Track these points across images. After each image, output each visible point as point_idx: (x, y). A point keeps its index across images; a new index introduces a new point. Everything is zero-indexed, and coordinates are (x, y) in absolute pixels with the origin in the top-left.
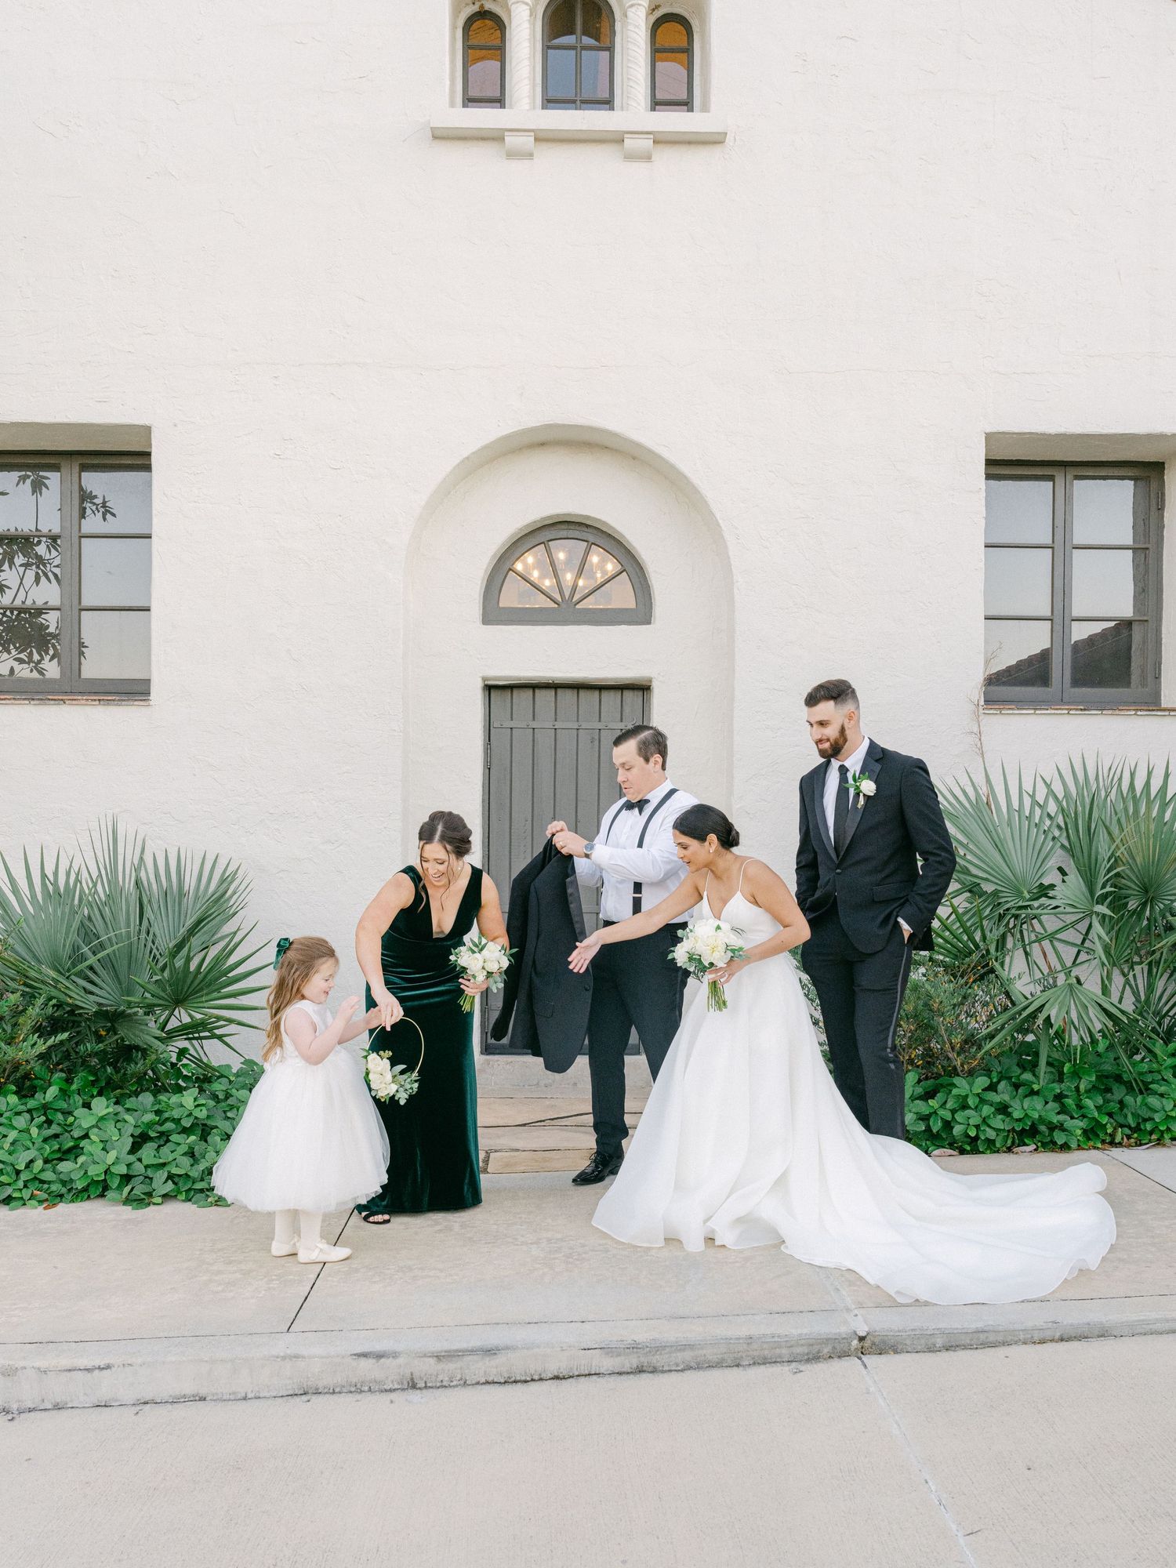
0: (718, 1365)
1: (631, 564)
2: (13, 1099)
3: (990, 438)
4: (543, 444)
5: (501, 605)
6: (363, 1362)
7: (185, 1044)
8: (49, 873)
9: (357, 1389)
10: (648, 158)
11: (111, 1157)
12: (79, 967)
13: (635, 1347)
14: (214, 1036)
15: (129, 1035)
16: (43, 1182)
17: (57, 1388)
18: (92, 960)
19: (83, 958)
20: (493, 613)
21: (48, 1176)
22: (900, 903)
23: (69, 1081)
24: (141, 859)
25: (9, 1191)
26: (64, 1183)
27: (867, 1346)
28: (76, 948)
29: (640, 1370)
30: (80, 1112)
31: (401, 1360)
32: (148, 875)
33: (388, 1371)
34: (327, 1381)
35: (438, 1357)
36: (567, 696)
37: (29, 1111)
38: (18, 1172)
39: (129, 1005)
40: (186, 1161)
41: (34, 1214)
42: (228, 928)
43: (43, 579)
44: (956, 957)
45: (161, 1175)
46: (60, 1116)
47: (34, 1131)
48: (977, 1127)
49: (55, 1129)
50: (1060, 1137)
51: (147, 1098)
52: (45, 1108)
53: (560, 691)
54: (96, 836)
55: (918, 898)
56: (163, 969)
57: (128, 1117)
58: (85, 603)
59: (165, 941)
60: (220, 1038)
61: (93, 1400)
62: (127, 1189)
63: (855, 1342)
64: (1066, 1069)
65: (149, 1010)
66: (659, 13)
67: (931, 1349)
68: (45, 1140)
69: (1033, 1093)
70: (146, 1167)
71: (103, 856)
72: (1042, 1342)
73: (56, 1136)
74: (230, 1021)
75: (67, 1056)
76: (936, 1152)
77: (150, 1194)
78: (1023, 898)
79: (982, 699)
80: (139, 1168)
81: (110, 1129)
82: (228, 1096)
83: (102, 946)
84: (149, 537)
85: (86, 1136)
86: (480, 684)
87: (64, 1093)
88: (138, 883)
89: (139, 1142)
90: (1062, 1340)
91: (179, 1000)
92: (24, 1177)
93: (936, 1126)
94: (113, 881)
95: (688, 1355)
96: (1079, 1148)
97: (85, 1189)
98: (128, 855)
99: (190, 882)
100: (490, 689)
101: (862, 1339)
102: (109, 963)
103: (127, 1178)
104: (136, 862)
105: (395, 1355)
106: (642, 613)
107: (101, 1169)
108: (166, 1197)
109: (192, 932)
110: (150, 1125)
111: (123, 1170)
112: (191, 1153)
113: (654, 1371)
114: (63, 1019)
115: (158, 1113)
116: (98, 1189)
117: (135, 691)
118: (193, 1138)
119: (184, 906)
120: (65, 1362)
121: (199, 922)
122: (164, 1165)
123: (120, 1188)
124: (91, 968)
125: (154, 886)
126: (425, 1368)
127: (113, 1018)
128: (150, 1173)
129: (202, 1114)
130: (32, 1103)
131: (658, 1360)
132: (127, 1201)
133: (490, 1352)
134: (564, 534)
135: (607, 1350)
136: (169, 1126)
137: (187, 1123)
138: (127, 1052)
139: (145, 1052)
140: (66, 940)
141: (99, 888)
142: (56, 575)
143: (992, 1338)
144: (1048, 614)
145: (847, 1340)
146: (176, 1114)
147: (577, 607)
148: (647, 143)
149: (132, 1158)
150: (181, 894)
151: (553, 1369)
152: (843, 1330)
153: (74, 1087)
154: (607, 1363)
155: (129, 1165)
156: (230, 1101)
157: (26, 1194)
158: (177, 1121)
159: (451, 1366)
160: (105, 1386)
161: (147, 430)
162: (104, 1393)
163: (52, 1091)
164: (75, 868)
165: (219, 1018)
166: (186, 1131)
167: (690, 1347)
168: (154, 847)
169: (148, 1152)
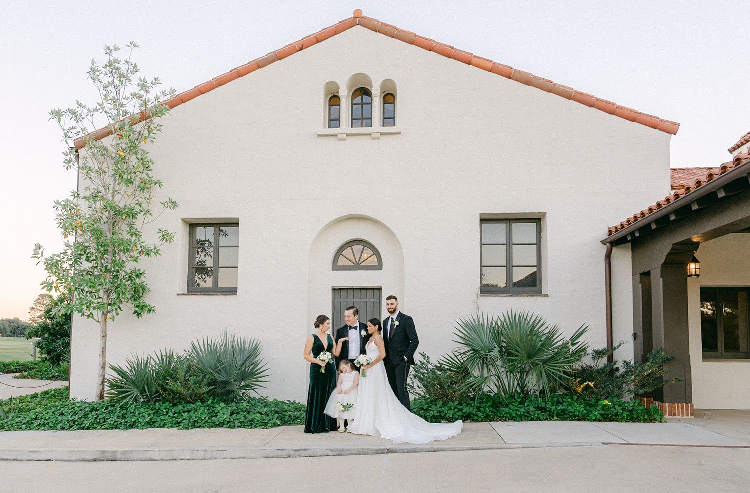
0: (356, 454)
1: (376, 252)
2: (200, 403)
3: (481, 215)
4: (350, 219)
5: (338, 264)
6: (279, 451)
7: (245, 391)
8: (210, 343)
9: (278, 457)
10: (379, 139)
11: (225, 416)
12: (217, 369)
13: (337, 450)
14: (252, 389)
15: (229, 387)
16: (208, 422)
17: (215, 454)
18: (220, 368)
19: (218, 367)
20: (336, 267)
21: (210, 421)
22: (404, 352)
23: (214, 399)
24: (234, 339)
25: (200, 424)
26: (213, 423)
27: (389, 451)
28: (216, 364)
29: (339, 455)
30: (217, 406)
31: (287, 451)
32: (236, 344)
33: (284, 453)
34: (271, 455)
35: (295, 450)
36: (357, 292)
37: (205, 406)
38: (202, 420)
39: (230, 379)
40: (244, 418)
41: (207, 429)
42: (257, 359)
43: (207, 256)
44: (458, 369)
45: (237, 421)
46: (212, 408)
47: (206, 411)
48: (453, 414)
49: (211, 411)
50: (476, 418)
51: (234, 404)
52: (208, 405)
53: (355, 290)
54: (222, 333)
55: (409, 351)
56: (239, 370)
57: (229, 408)
58: (220, 266)
59: (240, 363)
60: (254, 389)
61: (223, 457)
62: (229, 424)
63: (386, 450)
64: (484, 400)
65: (235, 381)
66: (385, 94)
67: (404, 452)
68: (209, 413)
69: (472, 406)
70: (234, 419)
71: (224, 339)
72: (429, 451)
73: (211, 412)
74: (256, 385)
75: (213, 394)
76: (443, 421)
77: (235, 426)
78: (486, 352)
79: (480, 292)
80: (232, 419)
81: (225, 410)
82: (255, 404)
83: (223, 364)
84: (238, 247)
85: (219, 412)
86: (331, 288)
87: (213, 402)
88: (233, 346)
89: (232, 413)
90: (434, 451)
91: (243, 379)
92: (204, 421)
93: (443, 414)
94: (226, 346)
95: (349, 452)
96: (482, 421)
97: (219, 424)
98: (230, 339)
99: (247, 346)
100: (334, 290)
101: (388, 449)
102: (225, 368)
103: (229, 422)
104: (232, 340)
105: (286, 450)
106: (379, 267)
107: (223, 419)
108: (239, 427)
109: (247, 360)
110: (235, 410)
111: (228, 420)
112: (245, 417)
113: (342, 455)
114: (213, 382)
115: (237, 407)
116: (221, 424)
117: (233, 291)
118: (246, 413)
119: (245, 353)
120: (217, 449)
121: (248, 357)
122: (238, 419)
123: (227, 424)
124: (220, 370)
125: (237, 347)
126: (292, 452)
127: (226, 383)
128: (235, 421)
129: (248, 407)
130: (205, 404)
131: (342, 453)
132: (229, 427)
133: (306, 450)
134: (356, 244)
135: (332, 450)
136: (240, 410)
137: (244, 410)
138: (229, 392)
139: (234, 391)
140: (213, 362)
141: (222, 347)
142: (210, 255)
143: (418, 450)
144: (505, 265)
145: (384, 450)
146: (241, 407)
147: (361, 265)
148: (379, 135)
149: (230, 417)
150: (245, 350)
151: (320, 454)
152: (384, 447)
153: (215, 401)
154: (332, 453)
155: (230, 419)
156: (256, 406)
157: (205, 425)
158: (242, 409)
159: (297, 453)
160: (225, 454)
161: (238, 219)
162: (225, 456)
163: (210, 401)
164: (216, 342)
165: (253, 384)
166: (244, 412)
167: (350, 450)
168: (238, 336)
169: (234, 416)
